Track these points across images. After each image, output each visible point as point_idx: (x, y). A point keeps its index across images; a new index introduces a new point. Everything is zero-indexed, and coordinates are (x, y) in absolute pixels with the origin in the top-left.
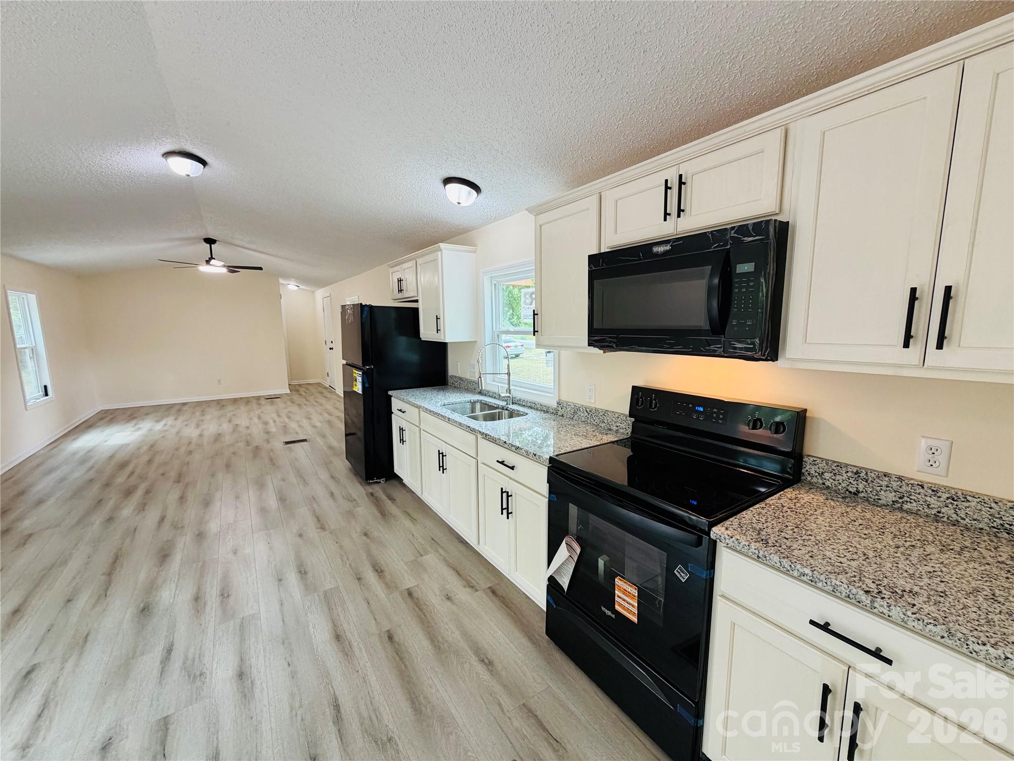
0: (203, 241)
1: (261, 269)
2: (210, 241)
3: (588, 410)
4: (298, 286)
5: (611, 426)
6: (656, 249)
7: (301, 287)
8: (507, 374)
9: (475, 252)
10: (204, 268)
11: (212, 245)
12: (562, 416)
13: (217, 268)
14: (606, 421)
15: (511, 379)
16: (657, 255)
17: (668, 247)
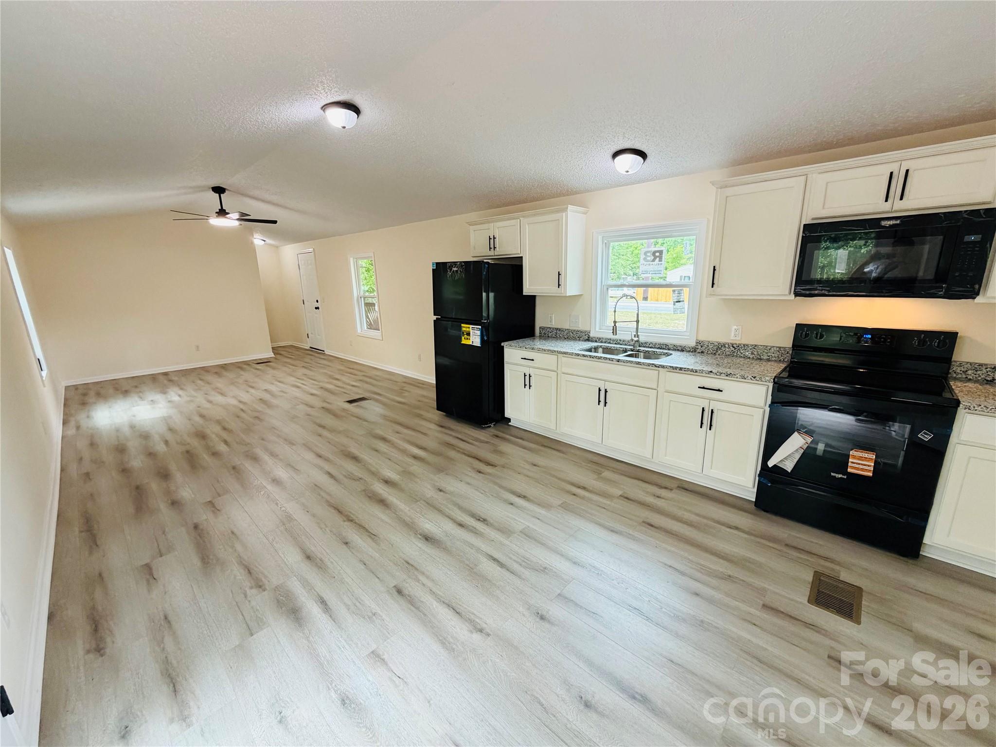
0: (211, 190)
1: (275, 222)
2: (219, 190)
3: (734, 345)
4: (264, 241)
5: (762, 356)
6: (883, 223)
7: (268, 241)
8: (636, 321)
9: (585, 213)
10: (217, 222)
11: (222, 195)
12: (702, 352)
13: (231, 222)
14: (755, 353)
15: (639, 327)
16: (884, 227)
17: (898, 222)
